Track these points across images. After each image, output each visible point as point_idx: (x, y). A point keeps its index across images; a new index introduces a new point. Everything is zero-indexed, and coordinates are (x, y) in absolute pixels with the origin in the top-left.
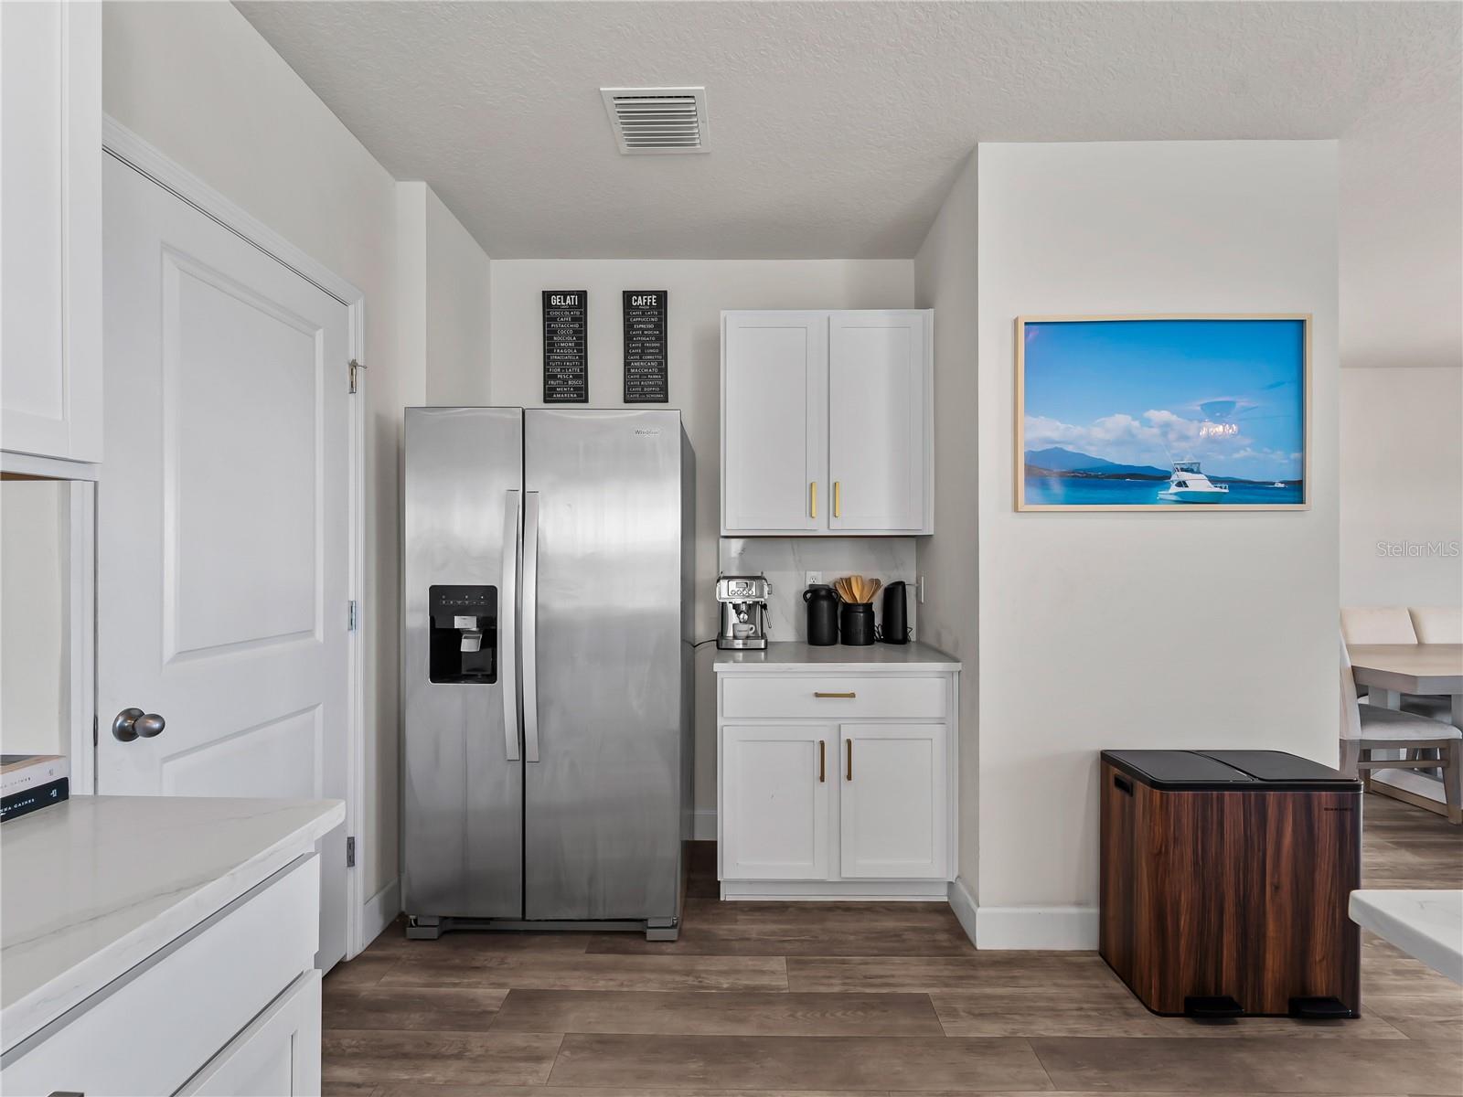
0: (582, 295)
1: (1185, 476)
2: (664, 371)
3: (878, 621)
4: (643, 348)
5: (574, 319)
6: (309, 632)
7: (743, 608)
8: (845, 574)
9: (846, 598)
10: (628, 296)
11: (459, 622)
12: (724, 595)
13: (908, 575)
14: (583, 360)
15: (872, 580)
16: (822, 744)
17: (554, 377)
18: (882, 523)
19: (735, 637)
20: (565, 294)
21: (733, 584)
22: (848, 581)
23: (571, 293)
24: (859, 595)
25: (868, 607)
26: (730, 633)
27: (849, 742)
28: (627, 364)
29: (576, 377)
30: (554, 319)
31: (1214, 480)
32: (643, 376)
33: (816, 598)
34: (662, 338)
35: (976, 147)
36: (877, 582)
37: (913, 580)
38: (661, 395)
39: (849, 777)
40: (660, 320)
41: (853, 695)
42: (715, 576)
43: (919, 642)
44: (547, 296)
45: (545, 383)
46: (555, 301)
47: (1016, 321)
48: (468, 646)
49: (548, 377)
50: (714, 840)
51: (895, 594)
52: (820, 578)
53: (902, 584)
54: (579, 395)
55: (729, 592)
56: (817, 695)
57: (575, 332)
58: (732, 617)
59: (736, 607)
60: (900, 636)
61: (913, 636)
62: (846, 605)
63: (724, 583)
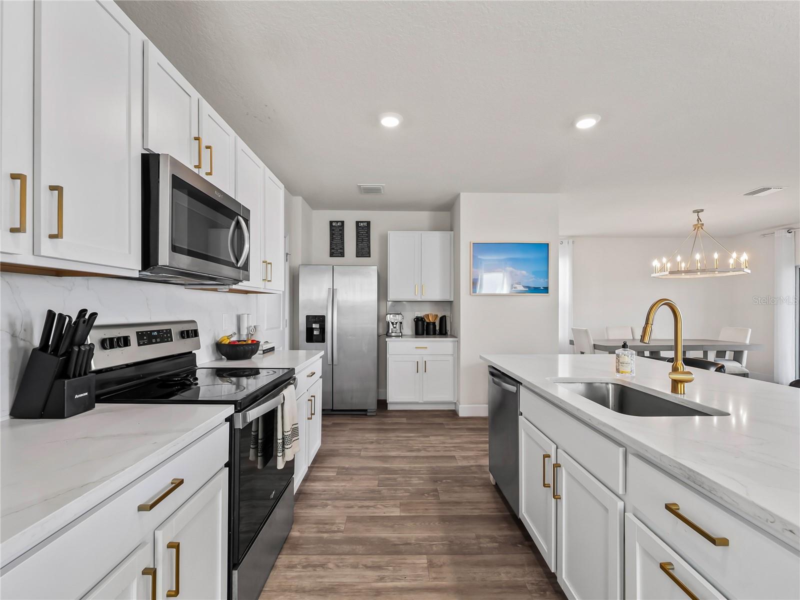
0: (343, 222)
1: (517, 286)
2: (369, 247)
3: (437, 328)
4: (363, 240)
5: (340, 230)
6: (280, 327)
7: (395, 323)
8: (427, 313)
9: (427, 321)
10: (357, 223)
11: (314, 326)
12: (389, 319)
13: (447, 314)
14: (343, 243)
15: (435, 315)
16: (418, 362)
17: (333, 249)
18: (437, 297)
19: (392, 332)
20: (337, 222)
21: (391, 316)
22: (428, 315)
23: (339, 222)
24: (431, 320)
25: (434, 324)
26: (390, 332)
27: (425, 361)
28: (357, 245)
29: (340, 249)
30: (333, 230)
31: (524, 287)
32: (363, 249)
33: (418, 321)
34: (369, 236)
35: (460, 194)
36: (437, 316)
37: (449, 315)
38: (368, 255)
39: (425, 372)
40: (368, 230)
41: (426, 348)
42: (385, 313)
43: (450, 335)
44: (331, 222)
45: (330, 251)
46: (334, 224)
47: (470, 243)
48: (315, 333)
49: (331, 249)
50: (385, 399)
51: (443, 320)
52: (420, 314)
53: (445, 316)
54: (342, 255)
55: (390, 318)
56: (416, 348)
57: (340, 234)
58: (391, 327)
59: (392, 323)
60: (444, 332)
61: (449, 333)
62: (427, 323)
63: (389, 315)
